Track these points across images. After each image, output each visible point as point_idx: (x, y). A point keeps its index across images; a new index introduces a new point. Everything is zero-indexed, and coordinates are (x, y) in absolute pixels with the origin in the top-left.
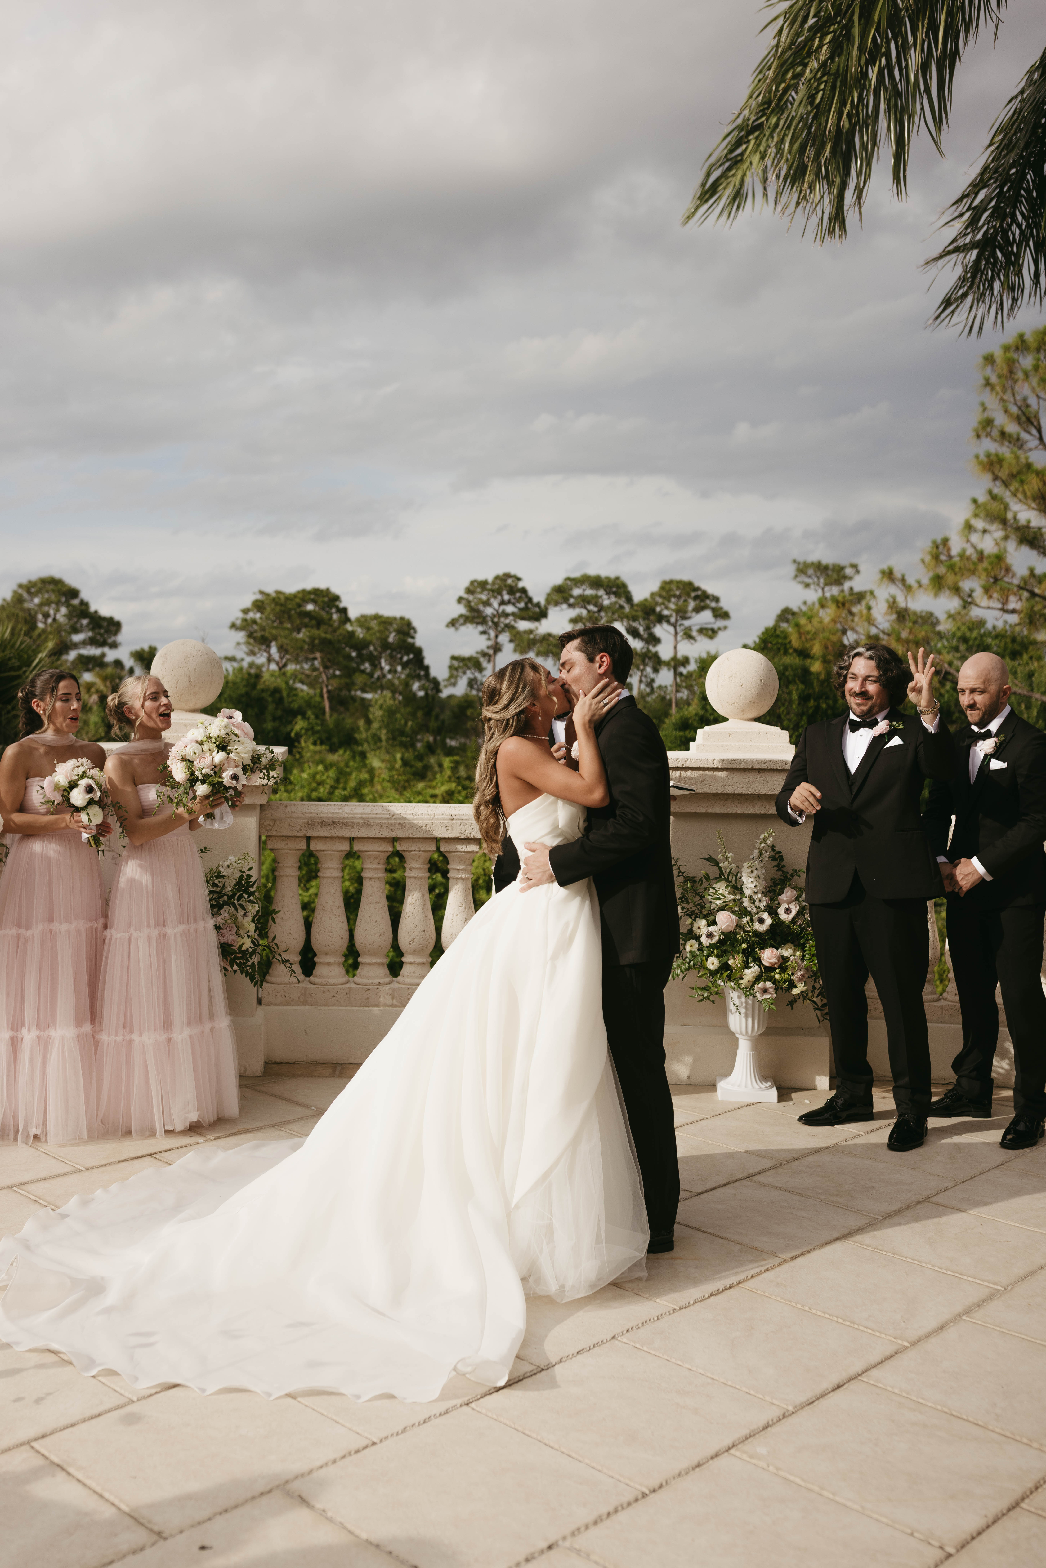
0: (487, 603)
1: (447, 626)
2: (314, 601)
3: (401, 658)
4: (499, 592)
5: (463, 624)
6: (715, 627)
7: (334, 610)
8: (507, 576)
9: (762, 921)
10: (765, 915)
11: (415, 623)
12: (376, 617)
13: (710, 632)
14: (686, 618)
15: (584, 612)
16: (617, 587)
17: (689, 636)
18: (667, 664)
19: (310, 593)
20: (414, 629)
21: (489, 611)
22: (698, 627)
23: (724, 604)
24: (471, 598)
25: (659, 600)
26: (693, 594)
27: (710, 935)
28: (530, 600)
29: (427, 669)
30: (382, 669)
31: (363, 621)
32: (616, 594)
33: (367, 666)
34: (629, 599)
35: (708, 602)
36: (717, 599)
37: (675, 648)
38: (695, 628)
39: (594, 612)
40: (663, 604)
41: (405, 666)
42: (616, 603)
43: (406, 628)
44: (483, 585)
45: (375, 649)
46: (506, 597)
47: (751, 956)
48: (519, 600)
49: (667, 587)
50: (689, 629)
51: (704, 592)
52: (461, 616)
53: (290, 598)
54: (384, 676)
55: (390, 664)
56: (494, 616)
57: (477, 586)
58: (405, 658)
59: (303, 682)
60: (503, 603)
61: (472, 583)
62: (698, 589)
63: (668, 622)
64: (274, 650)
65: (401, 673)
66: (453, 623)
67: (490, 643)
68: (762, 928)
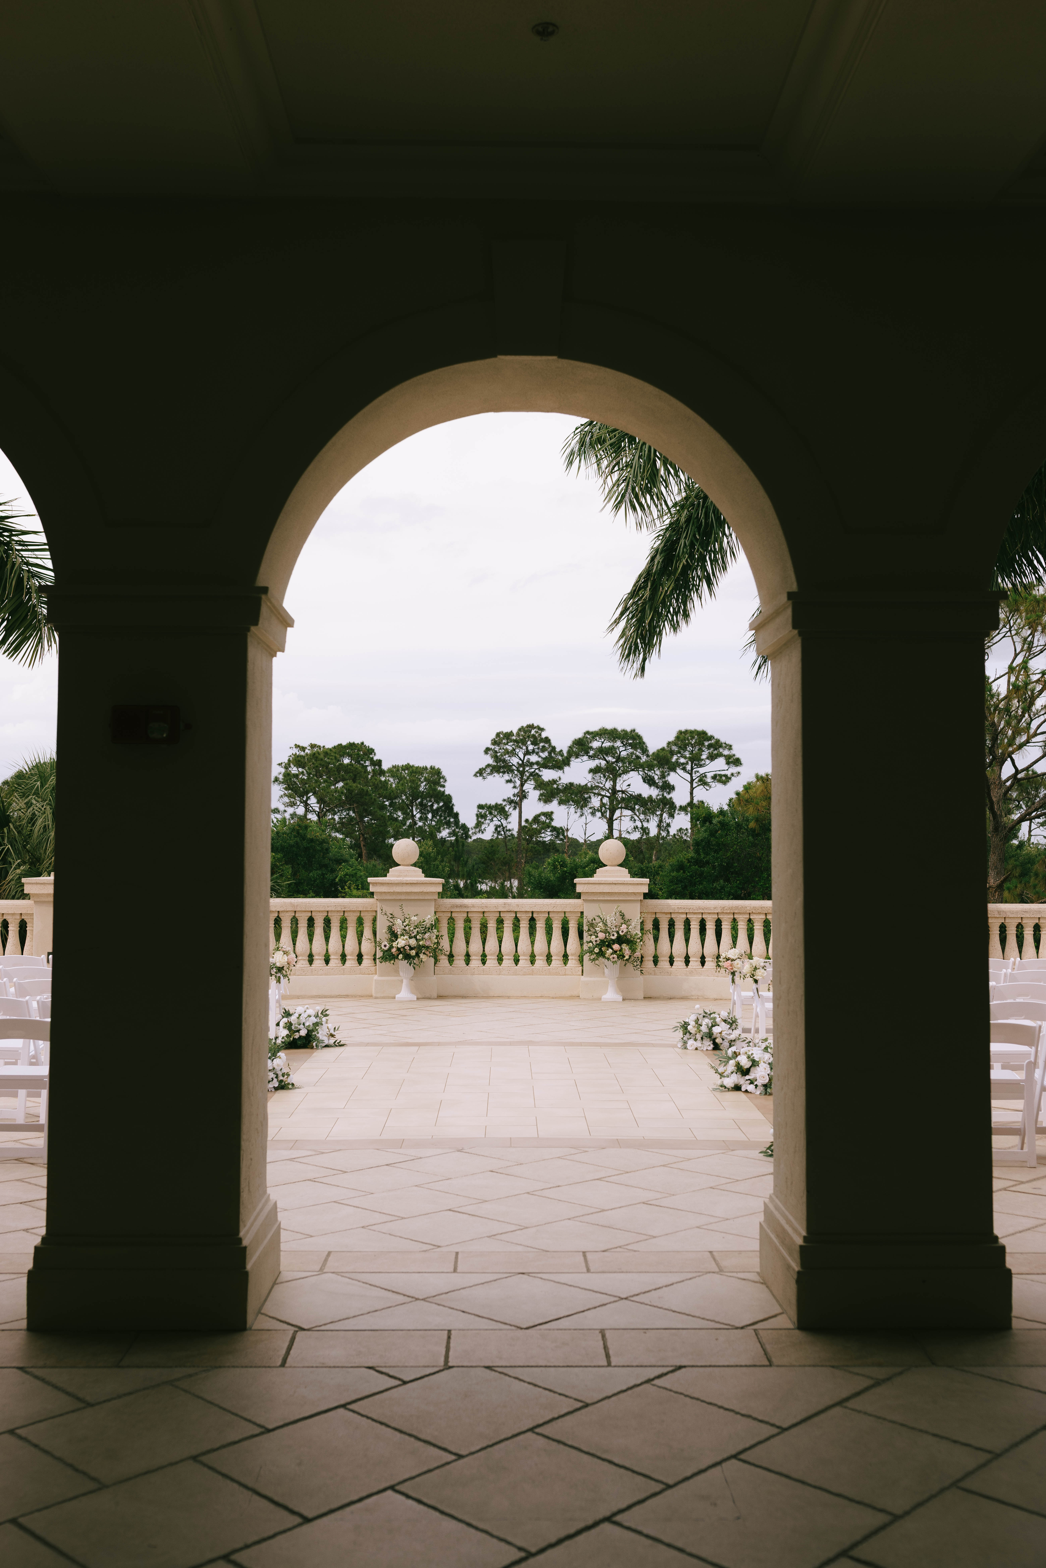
0: (513, 753)
1: (475, 775)
2: (349, 755)
3: (432, 806)
4: (524, 742)
5: (491, 773)
6: (729, 773)
7: (368, 763)
8: (531, 727)
9: (613, 935)
10: (615, 934)
11: (444, 773)
12: (408, 767)
13: (724, 778)
14: (701, 766)
15: (603, 763)
16: (634, 739)
17: (703, 782)
18: (683, 809)
19: (345, 747)
20: (443, 777)
21: (515, 761)
22: (712, 774)
23: (737, 752)
24: (497, 748)
25: (675, 748)
26: (706, 743)
27: (596, 941)
28: (554, 748)
29: (456, 816)
30: (413, 816)
31: (395, 771)
32: (634, 746)
33: (400, 815)
34: (645, 751)
35: (721, 750)
36: (730, 747)
37: (691, 793)
38: (709, 775)
39: (613, 763)
40: (680, 753)
41: (435, 813)
42: (632, 753)
43: (435, 776)
44: (508, 736)
45: (407, 798)
46: (531, 747)
47: (609, 946)
48: (543, 749)
49: (682, 737)
50: (704, 776)
51: (718, 741)
52: (488, 766)
53: (327, 752)
54: (416, 824)
55: (421, 812)
56: (520, 765)
57: (502, 738)
58: (435, 806)
59: (337, 831)
60: (527, 753)
61: (498, 735)
62: (711, 738)
63: (684, 769)
64: (313, 800)
65: (431, 820)
66: (480, 773)
67: (516, 791)
68: (613, 938)
